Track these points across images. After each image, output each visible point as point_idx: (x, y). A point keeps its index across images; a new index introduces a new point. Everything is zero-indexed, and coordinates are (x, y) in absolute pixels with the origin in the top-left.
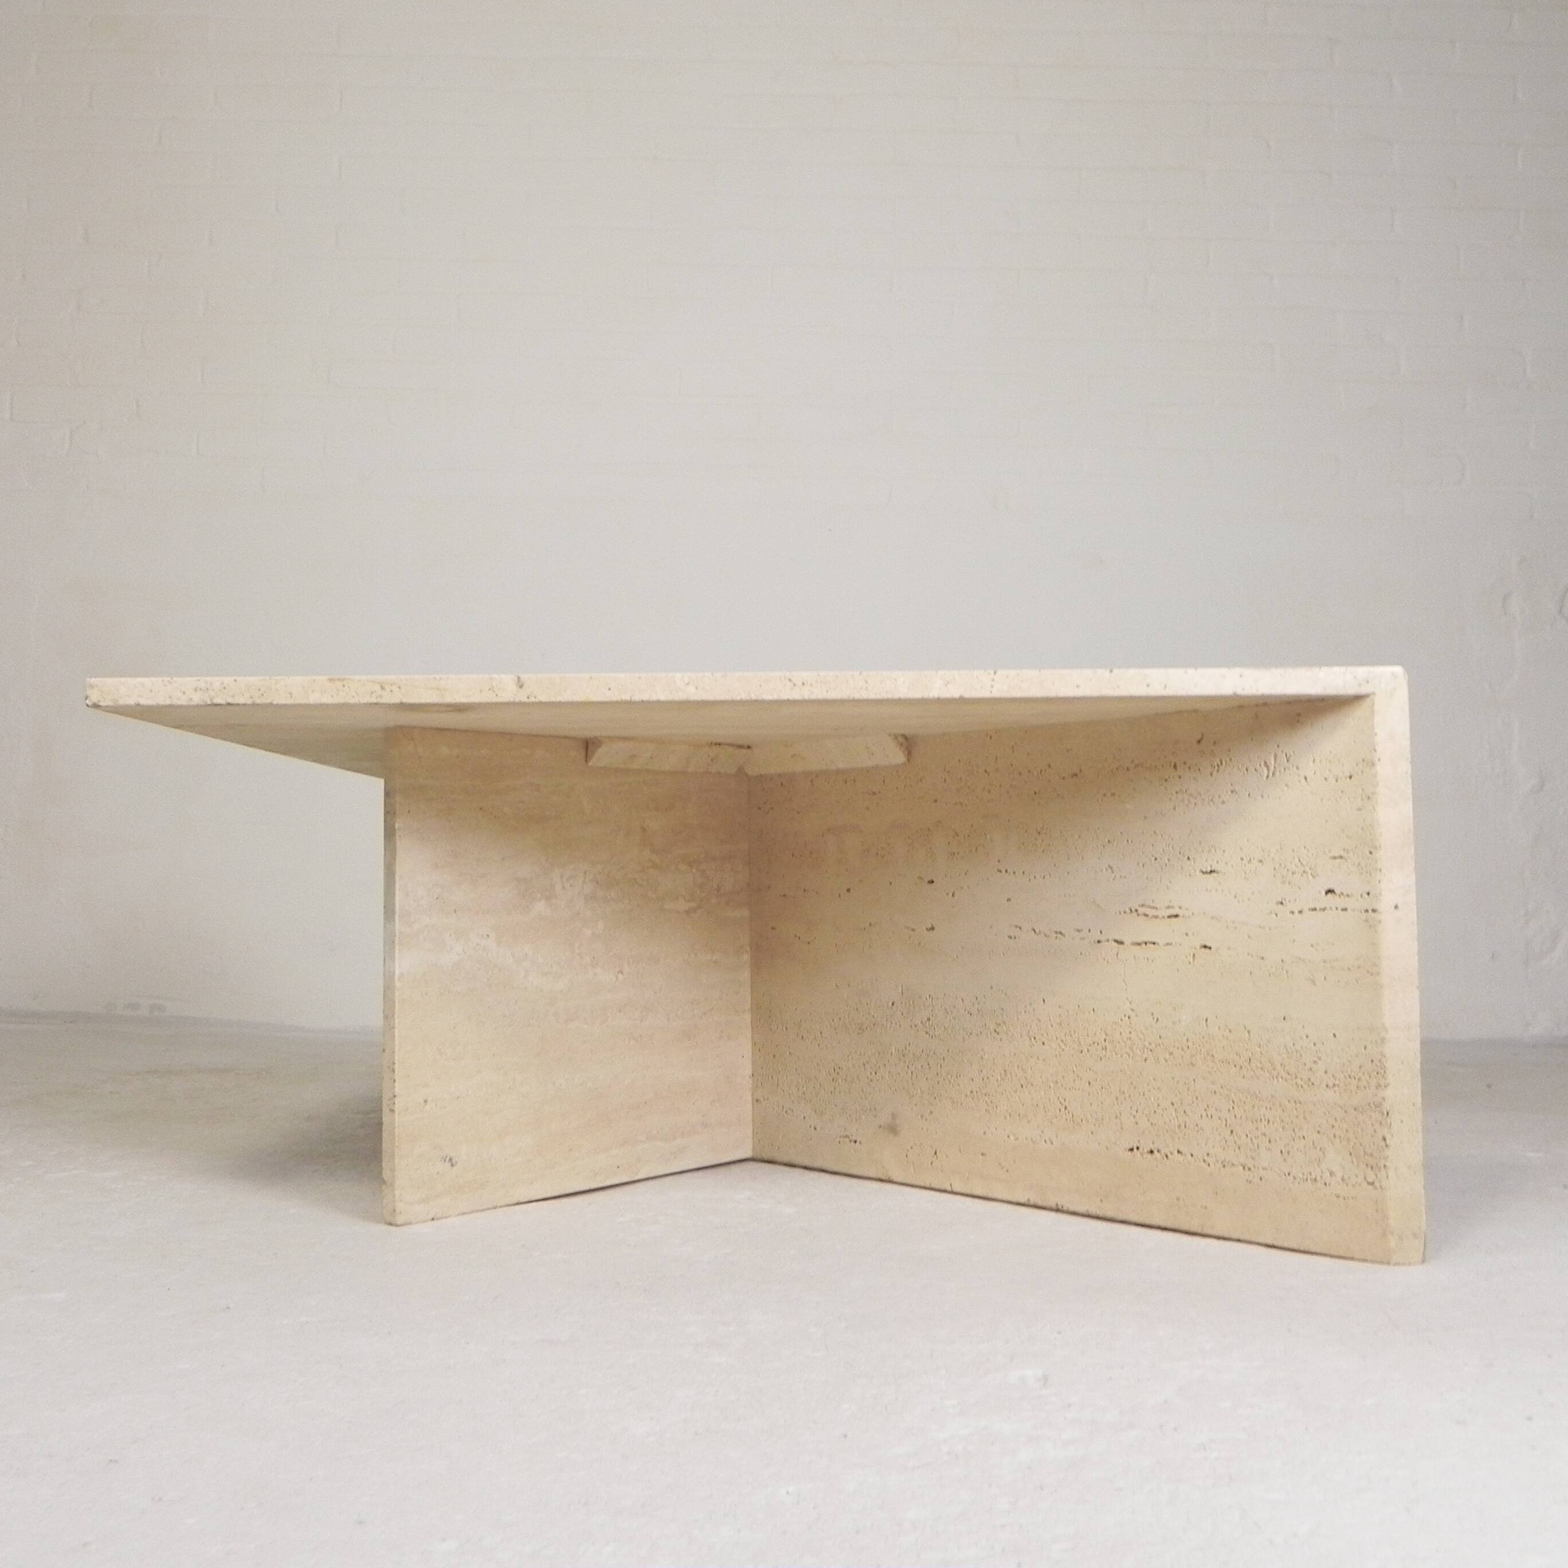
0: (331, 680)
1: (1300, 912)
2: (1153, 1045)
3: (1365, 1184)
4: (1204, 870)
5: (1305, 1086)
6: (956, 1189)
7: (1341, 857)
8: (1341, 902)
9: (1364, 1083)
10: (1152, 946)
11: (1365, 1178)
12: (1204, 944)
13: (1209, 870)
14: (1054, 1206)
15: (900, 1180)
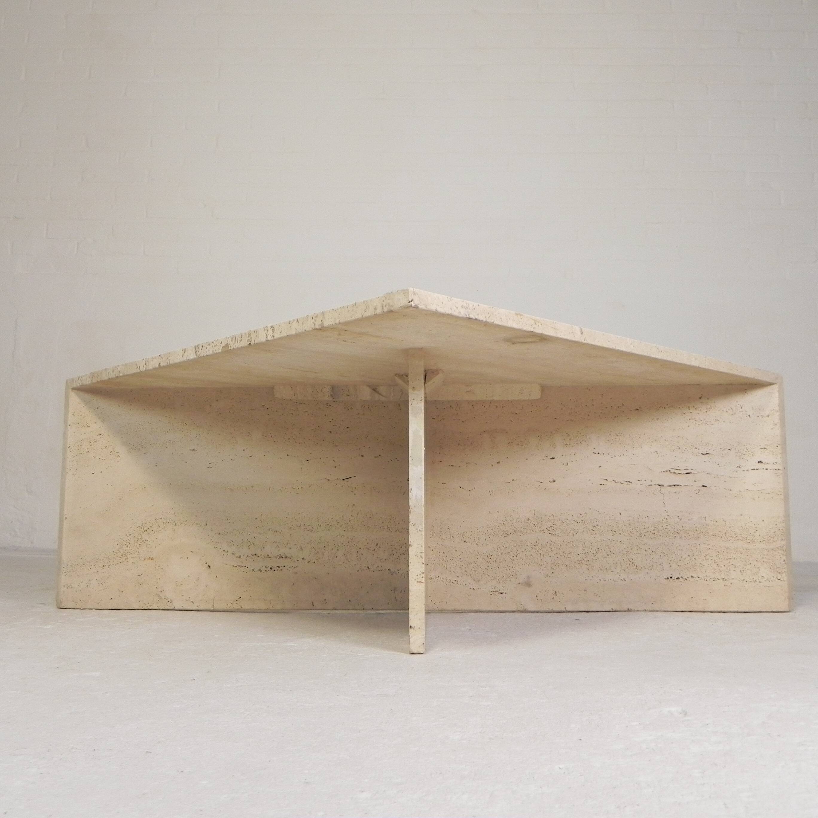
0: (516, 314)
1: (748, 470)
2: (679, 531)
3: (777, 580)
4: (703, 453)
5: (751, 542)
6: (568, 609)
7: (765, 448)
8: (765, 466)
9: (775, 539)
10: (677, 486)
11: (777, 577)
12: (703, 485)
13: (705, 453)
14: (626, 609)
15: (532, 609)
